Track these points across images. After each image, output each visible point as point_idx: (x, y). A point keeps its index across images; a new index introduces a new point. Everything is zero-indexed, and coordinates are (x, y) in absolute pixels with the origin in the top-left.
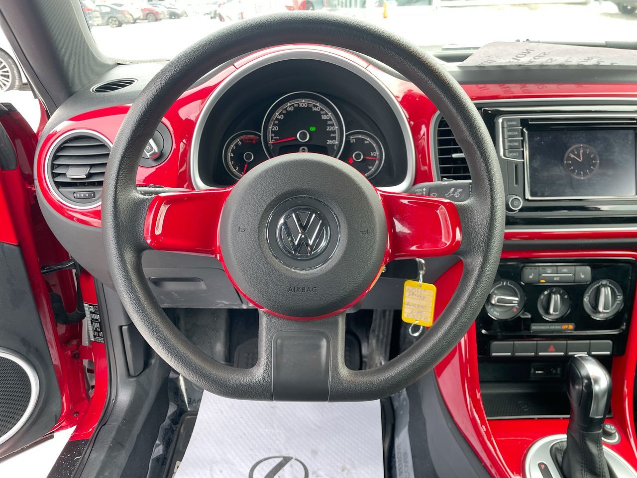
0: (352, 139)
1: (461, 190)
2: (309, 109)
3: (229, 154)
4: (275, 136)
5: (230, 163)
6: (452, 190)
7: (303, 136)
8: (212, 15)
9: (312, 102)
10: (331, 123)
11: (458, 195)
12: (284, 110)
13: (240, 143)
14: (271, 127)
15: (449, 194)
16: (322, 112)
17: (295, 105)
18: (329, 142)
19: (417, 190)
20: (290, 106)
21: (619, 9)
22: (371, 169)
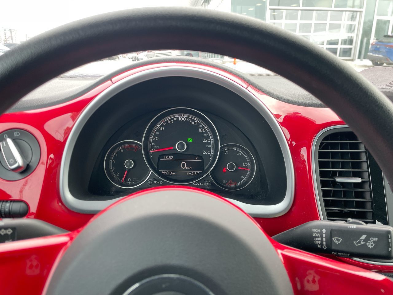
0: (226, 151)
1: (376, 239)
2: (187, 122)
3: (111, 161)
4: (155, 146)
5: (111, 169)
6: (364, 237)
7: (182, 146)
8: (134, 59)
9: (190, 117)
10: (207, 135)
11: (372, 245)
12: (165, 122)
13: (122, 151)
14: (152, 138)
15: (360, 242)
16: (199, 126)
17: (175, 119)
18: (205, 152)
19: (314, 230)
20: (170, 120)
21: (373, 64)
22: (243, 179)
